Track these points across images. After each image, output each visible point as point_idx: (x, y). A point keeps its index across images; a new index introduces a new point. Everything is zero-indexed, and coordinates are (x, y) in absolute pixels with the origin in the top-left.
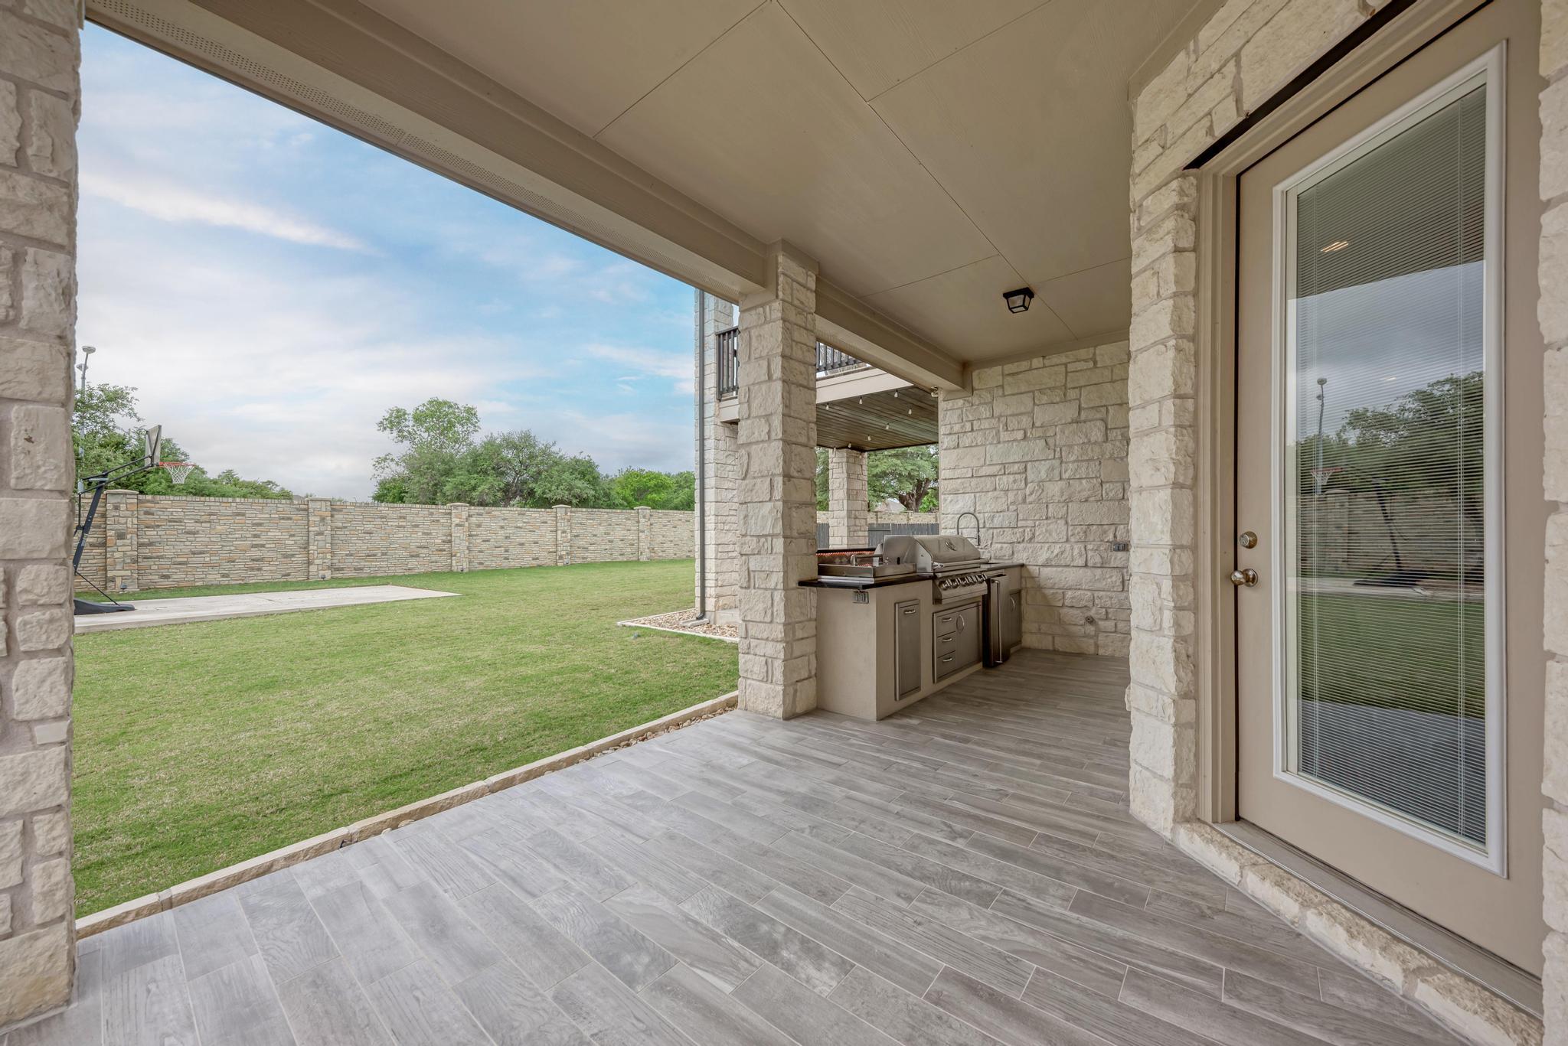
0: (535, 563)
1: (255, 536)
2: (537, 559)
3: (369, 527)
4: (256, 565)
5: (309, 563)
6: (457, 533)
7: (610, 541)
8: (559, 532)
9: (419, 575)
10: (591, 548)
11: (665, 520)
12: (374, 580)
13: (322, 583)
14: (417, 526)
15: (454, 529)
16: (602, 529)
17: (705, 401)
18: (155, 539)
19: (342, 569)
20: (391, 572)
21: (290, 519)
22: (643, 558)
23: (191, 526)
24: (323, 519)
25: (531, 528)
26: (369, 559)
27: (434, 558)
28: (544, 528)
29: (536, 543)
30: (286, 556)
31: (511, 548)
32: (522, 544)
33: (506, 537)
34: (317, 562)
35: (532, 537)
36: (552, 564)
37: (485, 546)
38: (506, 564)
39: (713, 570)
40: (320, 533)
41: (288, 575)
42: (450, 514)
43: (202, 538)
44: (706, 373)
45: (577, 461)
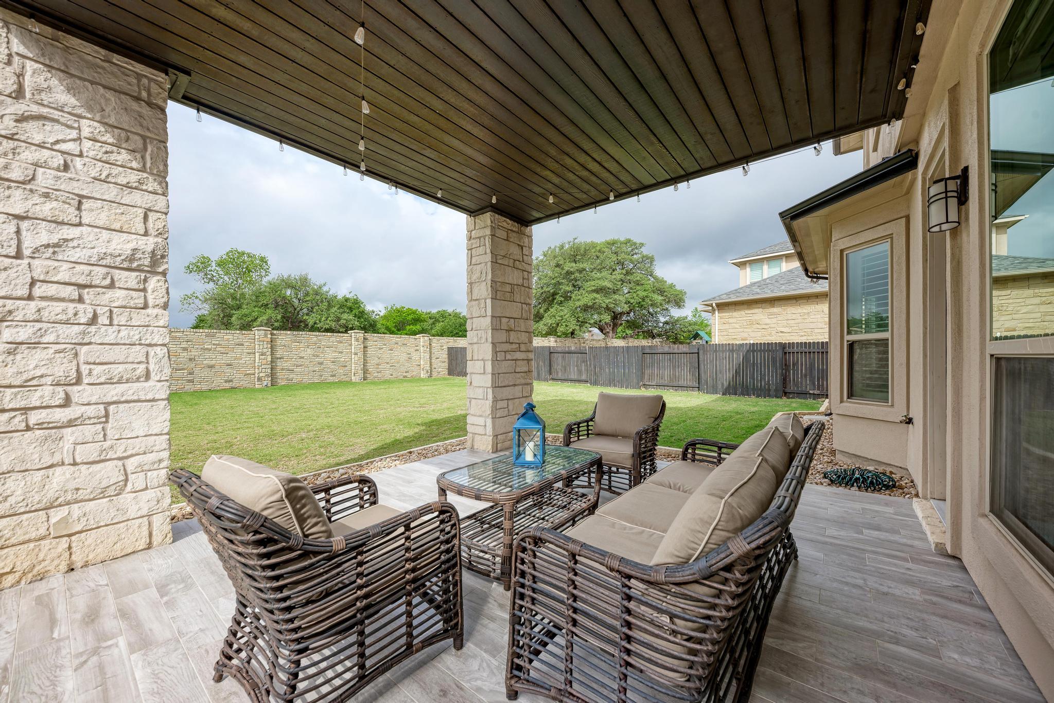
0: (228, 385)
2: (231, 381)
7: (319, 363)
8: (257, 355)
10: (298, 369)
25: (223, 350)
28: (238, 350)
29: (229, 365)
31: (196, 371)
32: (211, 367)
33: (190, 360)
35: (224, 359)
36: (248, 386)
45: (347, 300)
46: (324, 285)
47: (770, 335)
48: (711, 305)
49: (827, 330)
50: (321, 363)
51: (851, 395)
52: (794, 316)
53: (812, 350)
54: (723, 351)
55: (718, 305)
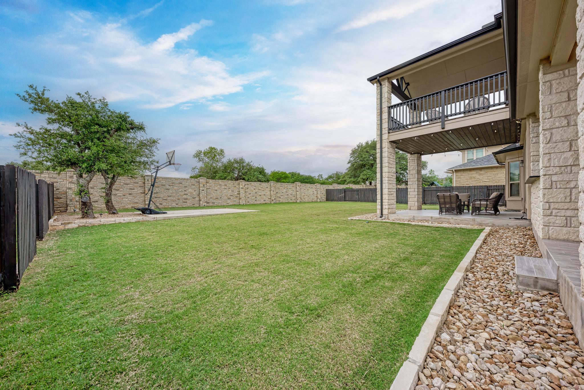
0: (264, 202)
1: (185, 191)
3: (216, 188)
4: (185, 201)
5: (200, 200)
6: (242, 191)
9: (231, 205)
10: (282, 197)
11: (304, 187)
12: (218, 207)
13: (204, 207)
14: (230, 188)
15: (241, 189)
16: (285, 190)
17: (383, 133)
18: (158, 191)
19: (209, 203)
20: (222, 204)
21: (194, 185)
22: (298, 201)
23: (168, 187)
24: (204, 185)
25: (263, 190)
26: (217, 199)
27: (235, 200)
28: (267, 189)
29: (265, 195)
30: (193, 198)
31: (257, 197)
32: (260, 195)
33: (256, 193)
34: (202, 200)
35: (263, 193)
36: (269, 203)
37: (249, 196)
38: (256, 203)
39: (387, 198)
40: (203, 190)
41: (194, 204)
42: (239, 184)
43: (171, 191)
44: (383, 122)
45: (258, 168)
46: (251, 162)
47: (480, 183)
48: (452, 171)
49: (505, 181)
50: (288, 195)
51: (511, 196)
52: (491, 175)
53: (499, 188)
54: (461, 189)
55: (455, 170)
